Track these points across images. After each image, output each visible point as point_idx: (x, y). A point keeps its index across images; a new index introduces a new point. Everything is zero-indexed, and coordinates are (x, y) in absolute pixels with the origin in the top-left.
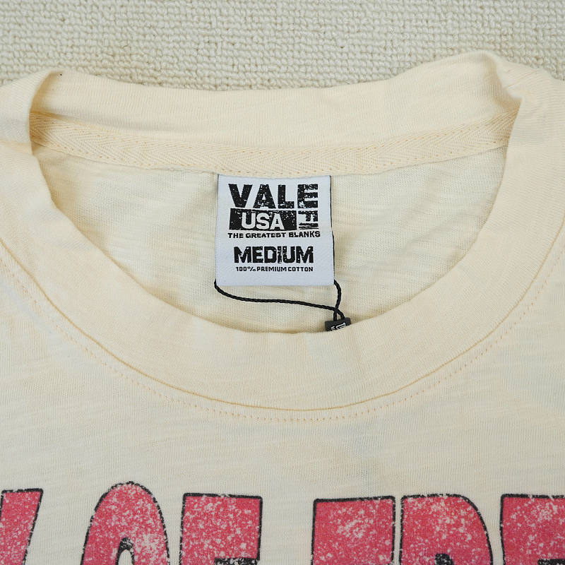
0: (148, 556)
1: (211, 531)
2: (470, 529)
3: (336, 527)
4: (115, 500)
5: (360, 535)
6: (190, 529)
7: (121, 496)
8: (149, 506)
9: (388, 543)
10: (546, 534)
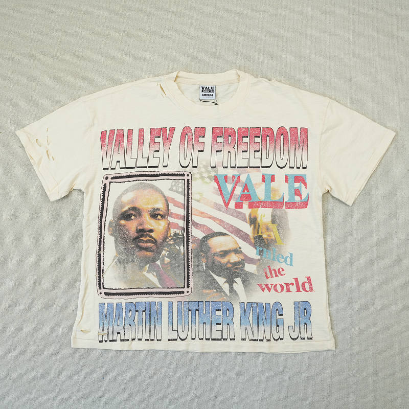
0: (190, 136)
1: (199, 132)
2: (233, 132)
3: (215, 131)
4: (185, 128)
5: (219, 132)
6: (196, 132)
8: (190, 129)
9: (222, 133)
10: (243, 132)
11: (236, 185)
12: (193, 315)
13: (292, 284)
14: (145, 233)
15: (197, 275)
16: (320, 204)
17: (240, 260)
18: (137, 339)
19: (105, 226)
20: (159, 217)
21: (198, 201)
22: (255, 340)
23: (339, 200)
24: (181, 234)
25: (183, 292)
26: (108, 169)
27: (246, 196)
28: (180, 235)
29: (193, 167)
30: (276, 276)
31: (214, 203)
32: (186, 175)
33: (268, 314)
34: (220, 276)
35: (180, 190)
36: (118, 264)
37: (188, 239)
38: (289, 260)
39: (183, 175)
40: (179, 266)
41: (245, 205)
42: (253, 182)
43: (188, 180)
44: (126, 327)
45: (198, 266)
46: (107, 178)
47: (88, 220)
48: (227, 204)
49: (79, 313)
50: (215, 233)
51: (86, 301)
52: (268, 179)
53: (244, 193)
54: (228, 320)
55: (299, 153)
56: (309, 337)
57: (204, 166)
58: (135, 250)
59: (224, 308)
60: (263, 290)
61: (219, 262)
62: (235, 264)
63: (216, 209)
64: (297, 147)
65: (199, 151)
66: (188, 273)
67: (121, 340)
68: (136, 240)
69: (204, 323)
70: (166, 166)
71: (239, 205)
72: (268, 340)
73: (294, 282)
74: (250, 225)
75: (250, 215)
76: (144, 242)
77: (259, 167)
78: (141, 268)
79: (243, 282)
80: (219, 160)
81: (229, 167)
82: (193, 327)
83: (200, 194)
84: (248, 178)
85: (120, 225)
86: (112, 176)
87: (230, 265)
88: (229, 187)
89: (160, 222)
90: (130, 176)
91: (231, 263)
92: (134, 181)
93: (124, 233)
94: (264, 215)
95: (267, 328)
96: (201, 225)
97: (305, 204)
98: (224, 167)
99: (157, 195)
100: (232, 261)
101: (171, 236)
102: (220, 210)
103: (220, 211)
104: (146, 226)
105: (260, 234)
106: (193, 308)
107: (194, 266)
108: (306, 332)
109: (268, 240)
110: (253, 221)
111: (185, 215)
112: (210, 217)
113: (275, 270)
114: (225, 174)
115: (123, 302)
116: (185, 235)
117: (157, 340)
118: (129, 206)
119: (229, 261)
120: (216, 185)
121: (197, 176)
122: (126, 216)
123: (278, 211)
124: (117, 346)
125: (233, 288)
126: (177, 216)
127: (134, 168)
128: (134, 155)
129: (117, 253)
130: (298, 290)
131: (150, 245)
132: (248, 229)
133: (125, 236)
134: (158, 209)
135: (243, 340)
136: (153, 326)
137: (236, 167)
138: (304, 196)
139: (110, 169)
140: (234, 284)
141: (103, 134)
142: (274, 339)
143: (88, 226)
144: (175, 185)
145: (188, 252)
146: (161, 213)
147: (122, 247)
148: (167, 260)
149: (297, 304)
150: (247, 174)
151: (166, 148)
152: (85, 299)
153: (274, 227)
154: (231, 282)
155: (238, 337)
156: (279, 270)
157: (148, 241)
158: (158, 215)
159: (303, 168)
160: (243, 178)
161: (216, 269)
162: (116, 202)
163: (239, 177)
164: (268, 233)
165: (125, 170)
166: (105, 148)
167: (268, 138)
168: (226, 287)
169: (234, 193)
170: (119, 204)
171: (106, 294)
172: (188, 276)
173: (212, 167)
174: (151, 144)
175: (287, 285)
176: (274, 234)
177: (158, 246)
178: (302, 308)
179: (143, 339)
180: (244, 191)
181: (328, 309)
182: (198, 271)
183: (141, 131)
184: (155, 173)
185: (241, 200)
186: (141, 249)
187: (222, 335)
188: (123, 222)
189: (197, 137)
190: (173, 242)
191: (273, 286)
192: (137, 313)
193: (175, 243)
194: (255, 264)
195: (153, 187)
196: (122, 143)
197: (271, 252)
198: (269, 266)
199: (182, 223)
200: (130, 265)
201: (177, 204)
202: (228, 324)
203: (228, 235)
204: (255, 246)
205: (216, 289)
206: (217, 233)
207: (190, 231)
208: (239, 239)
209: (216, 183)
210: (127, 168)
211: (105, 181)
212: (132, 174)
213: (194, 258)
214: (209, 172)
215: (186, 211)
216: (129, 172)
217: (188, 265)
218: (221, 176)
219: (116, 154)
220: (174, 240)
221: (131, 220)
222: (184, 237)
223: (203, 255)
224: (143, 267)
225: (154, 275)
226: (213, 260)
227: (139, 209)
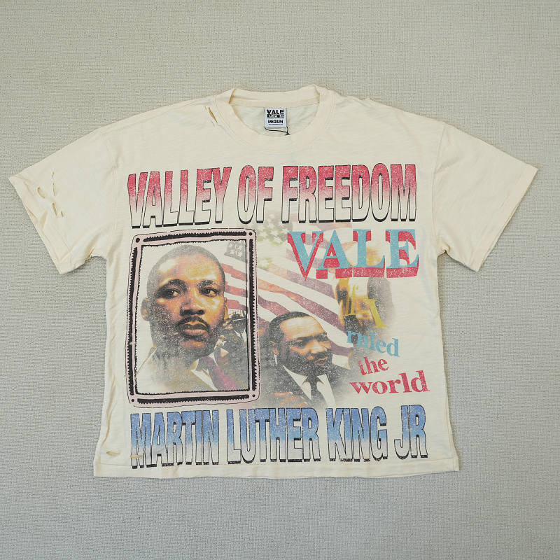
0: (252, 179)
1: (264, 174)
2: (312, 172)
3: (287, 171)
4: (246, 168)
5: (292, 172)
6: (260, 173)
8: (252, 170)
9: (297, 174)
10: (327, 172)
11: (317, 246)
12: (262, 428)
13: (398, 382)
14: (193, 316)
15: (266, 371)
16: (435, 270)
17: (326, 350)
18: (184, 463)
19: (136, 307)
20: (212, 292)
21: (265, 269)
22: (348, 460)
23: (460, 264)
24: (242, 315)
25: (247, 397)
26: (139, 227)
27: (332, 262)
28: (242, 317)
29: (258, 222)
30: (376, 371)
31: (289, 271)
32: (248, 234)
33: (366, 424)
34: (298, 372)
35: (241, 254)
36: (157, 359)
37: (252, 323)
38: (392, 348)
39: (244, 234)
40: (241, 360)
41: (331, 274)
42: (342, 242)
43: (251, 240)
44: (169, 447)
45: (267, 359)
46: (138, 240)
47: (113, 298)
48: (305, 273)
49: (104, 429)
50: (290, 313)
51: (114, 412)
52: (361, 236)
53: (329, 257)
54: (311, 433)
55: (404, 200)
56: (424, 453)
57: (272, 220)
58: (179, 339)
59: (305, 417)
60: (358, 391)
61: (296, 353)
62: (319, 355)
63: (291, 280)
64: (401, 192)
65: (265, 200)
66: (254, 370)
67: (163, 465)
68: (180, 325)
69: (278, 438)
70: (220, 222)
71: (322, 274)
72: (367, 460)
73: (400, 378)
74: (339, 301)
75: (338, 287)
76: (192, 327)
77: (349, 221)
78: (189, 364)
79: (331, 380)
80: (294, 212)
81: (308, 221)
82: (263, 443)
84: (335, 236)
85: (158, 305)
86: (145, 237)
87: (311, 358)
88: (309, 248)
89: (213, 299)
90: (170, 237)
91: (313, 355)
92: (175, 243)
93: (163, 317)
94: (358, 287)
95: (365, 443)
96: (270, 302)
97: (413, 271)
98: (300, 222)
99: (208, 263)
100: (314, 352)
101: (228, 319)
102: (295, 281)
104: (194, 306)
105: (352, 313)
106: (262, 418)
107: (262, 360)
108: (418, 447)
109: (363, 321)
110: (342, 296)
111: (248, 289)
112: (283, 292)
113: (373, 363)
114: (303, 231)
115: (165, 411)
116: (249, 317)
117: (213, 464)
118: (170, 279)
119: (310, 352)
120: (289, 247)
121: (264, 234)
122: (166, 292)
123: (376, 281)
124: (158, 472)
125: (316, 388)
126: (237, 291)
127: (176, 225)
128: (175, 208)
129: (154, 344)
130: (407, 390)
131: (200, 331)
132: (335, 307)
133: (166, 320)
134: (210, 282)
135: (331, 460)
136: (206, 445)
137: (318, 222)
138: (412, 260)
139: (141, 227)
140: (318, 383)
141: (132, 179)
142: (375, 459)
143: (113, 307)
144: (233, 248)
145: (253, 341)
146: (214, 287)
147: (161, 336)
148: (224, 352)
149: (405, 410)
150: (332, 231)
151: (220, 197)
152: (112, 408)
153: (371, 303)
154: (313, 381)
155: (325, 457)
156: (379, 362)
157: (197, 327)
158: (210, 290)
159: (411, 220)
160: (328, 236)
161: (293, 363)
162: (151, 274)
163: (322, 235)
164: (364, 312)
165: (163, 229)
166: (134, 199)
167: (361, 179)
168: (307, 388)
169: (316, 256)
170: (155, 275)
171: (140, 401)
172: (254, 374)
173: (284, 222)
174: (199, 191)
175: (391, 383)
176: (372, 313)
177: (210, 333)
178: (413, 415)
179: (194, 463)
180: (328, 255)
181: (448, 415)
182: (268, 367)
183: (184, 174)
184: (205, 232)
185: (325, 266)
186: (188, 337)
187: (303, 454)
188: (161, 301)
189: (262, 180)
190: (232, 328)
191: (372, 385)
192: (184, 426)
193: (235, 329)
194: (347, 355)
195: (202, 251)
196: (158, 191)
197: (369, 337)
198: (366, 358)
199: (243, 301)
200: (173, 360)
201: (236, 274)
202: (311, 439)
203: (308, 315)
204: (345, 330)
205: (293, 390)
206: (293, 313)
207: (255, 311)
208: (323, 320)
209: (289, 244)
210: (165, 226)
211: (136, 245)
212: (173, 234)
213: (261, 348)
214: (280, 229)
215: (248, 283)
216: (168, 231)
217: (254, 359)
218: (297, 233)
219: (149, 207)
220: (234, 324)
221: (173, 297)
222: (247, 320)
223: (274, 344)
224: (191, 362)
225: (206, 373)
226: (289, 351)
227: (183, 283)
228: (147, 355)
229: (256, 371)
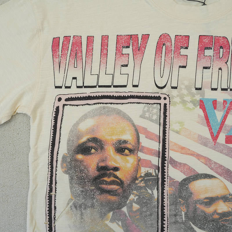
0: (168, 46)
1: (180, 42)
2: (226, 42)
3: (203, 40)
4: (163, 36)
5: (207, 42)
6: (176, 41)
7: (164, 35)
8: (169, 37)
9: (212, 43)
11: (227, 113)
14: (109, 172)
15: (174, 226)
17: (231, 210)
20: (127, 151)
21: (178, 132)
24: (154, 174)
26: (61, 87)
28: (154, 176)
29: (173, 88)
31: (199, 136)
32: (162, 99)
34: (203, 229)
35: (155, 117)
36: (74, 209)
37: (163, 181)
39: (159, 98)
40: (151, 215)
43: (165, 105)
45: (175, 215)
46: (60, 99)
47: (36, 153)
48: (215, 138)
50: (199, 174)
57: (186, 86)
58: (95, 193)
61: (203, 212)
62: (224, 215)
63: (201, 144)
65: (180, 67)
66: (163, 224)
68: (97, 180)
70: (137, 86)
76: (107, 183)
78: (103, 216)
80: (207, 79)
81: (219, 89)
83: (181, 123)
85: (76, 160)
86: (67, 97)
87: (216, 216)
88: (219, 115)
89: (128, 158)
90: (89, 98)
91: (218, 214)
92: (94, 104)
93: (81, 171)
96: (180, 164)
98: (212, 89)
99: (125, 124)
100: (220, 211)
101: (141, 177)
102: (205, 144)
103: (206, 146)
104: (110, 163)
107: (170, 215)
111: (161, 150)
112: (193, 154)
114: (214, 98)
116: (160, 176)
118: (88, 137)
119: (215, 212)
120: (201, 112)
121: (177, 100)
122: (84, 149)
126: (150, 152)
127: (95, 87)
128: (95, 71)
129: (72, 195)
131: (114, 187)
133: (83, 175)
134: (125, 142)
137: (229, 90)
139: (63, 87)
141: (56, 42)
143: (35, 160)
144: (148, 111)
145: (163, 198)
146: (129, 146)
147: (78, 189)
148: (136, 207)
151: (138, 62)
157: (112, 183)
158: (125, 149)
161: (200, 220)
162: (71, 131)
165: (83, 90)
166: (57, 60)
169: (225, 123)
170: (75, 132)
172: (163, 228)
173: (197, 89)
174: (118, 56)
177: (125, 189)
183: (105, 39)
184: (122, 94)
186: (103, 191)
188: (80, 157)
189: (178, 48)
190: (144, 185)
193: (147, 186)
195: (119, 113)
196: (80, 54)
199: (156, 161)
200: (89, 211)
201: (149, 136)
206: (202, 174)
207: (166, 171)
208: (229, 183)
209: (201, 110)
210: (86, 87)
211: (58, 104)
212: (92, 95)
213: (171, 205)
214: (193, 95)
215: (161, 144)
216: (88, 92)
217: (163, 215)
218: (208, 100)
219: (71, 68)
220: (146, 182)
221: (91, 154)
222: (158, 179)
223: (182, 202)
224: (105, 214)
225: (119, 225)
226: (195, 209)
227: (100, 141)
228: (66, 205)
229: (165, 226)
